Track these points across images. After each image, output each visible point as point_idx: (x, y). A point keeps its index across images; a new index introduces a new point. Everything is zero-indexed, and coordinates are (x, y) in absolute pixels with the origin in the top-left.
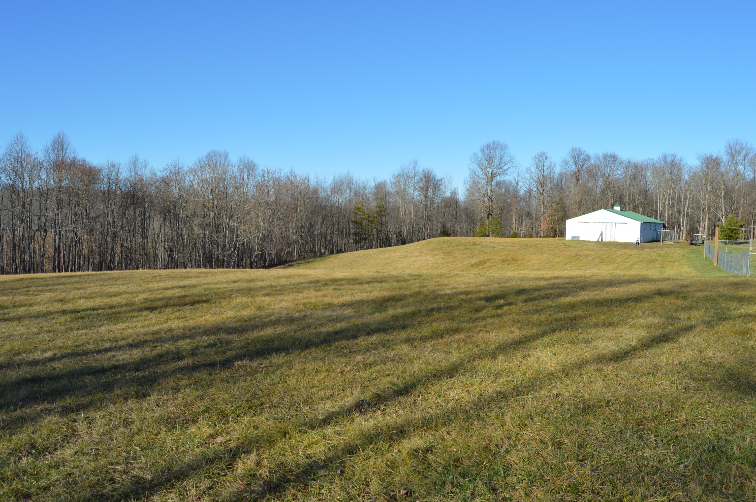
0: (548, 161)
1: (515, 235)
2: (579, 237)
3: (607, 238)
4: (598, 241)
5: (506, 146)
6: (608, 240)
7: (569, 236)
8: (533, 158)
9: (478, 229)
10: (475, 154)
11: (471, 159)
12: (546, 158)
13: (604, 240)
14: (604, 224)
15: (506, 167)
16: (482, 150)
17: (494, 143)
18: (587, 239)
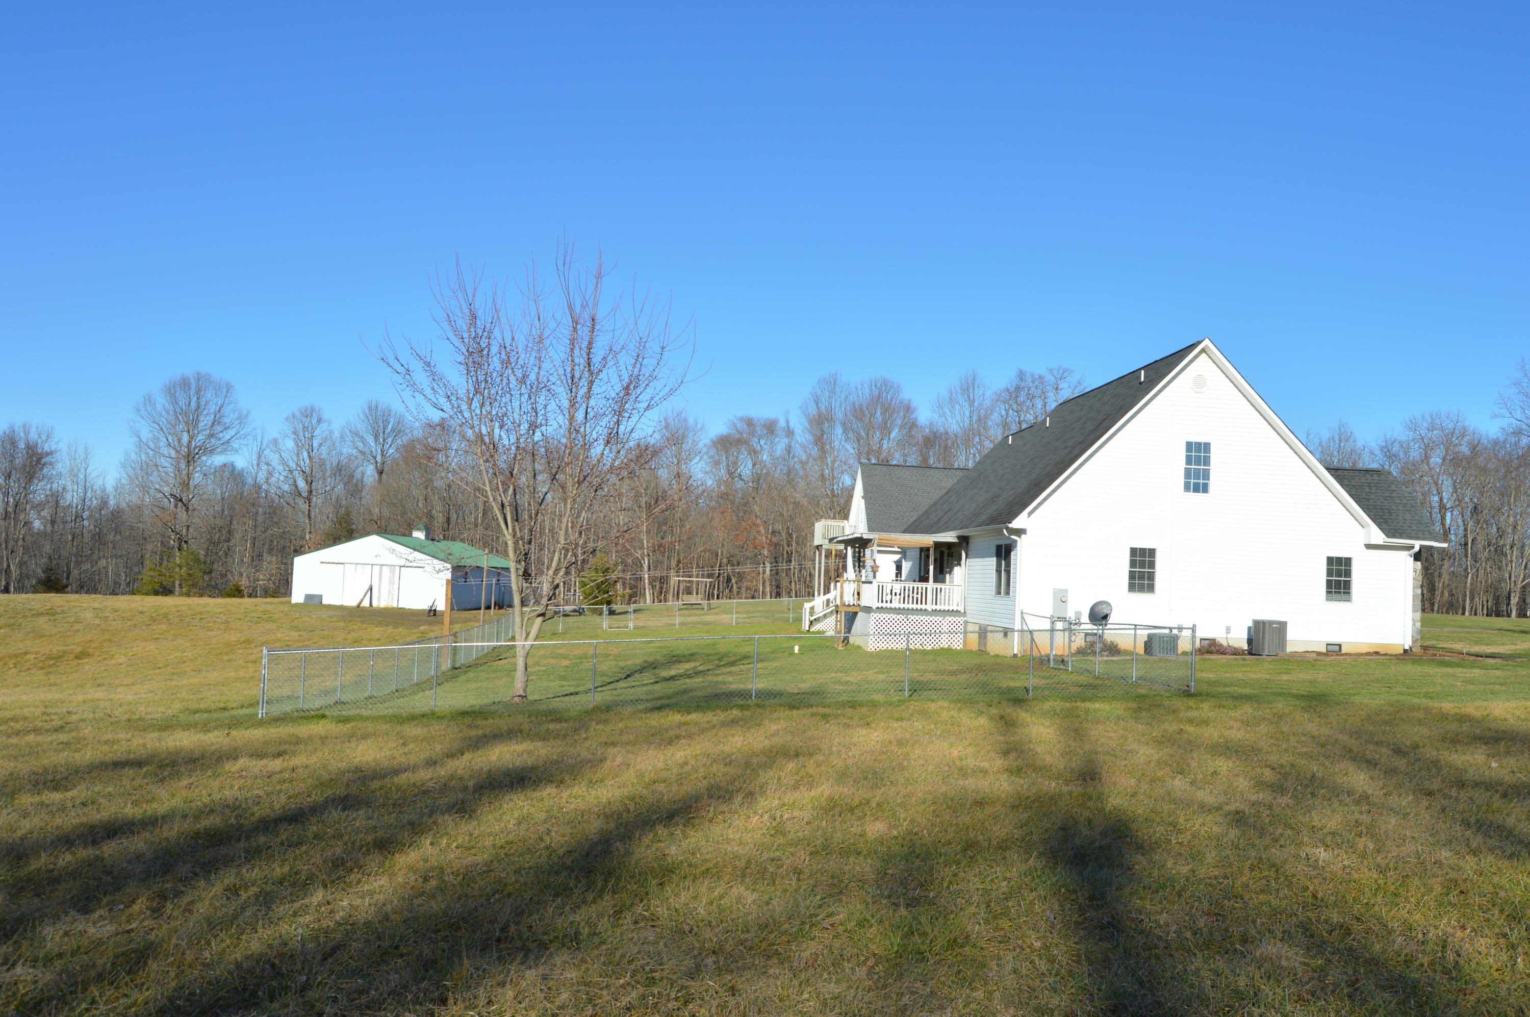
0: (324, 426)
1: (237, 592)
2: (320, 597)
3: (382, 601)
4: (358, 606)
5: (229, 387)
6: (382, 606)
7: (297, 596)
8: (287, 418)
9: (147, 574)
10: (149, 400)
11: (138, 410)
12: (320, 421)
13: (375, 604)
14: (376, 568)
15: (227, 436)
16: (170, 392)
17: (199, 377)
18: (337, 602)
